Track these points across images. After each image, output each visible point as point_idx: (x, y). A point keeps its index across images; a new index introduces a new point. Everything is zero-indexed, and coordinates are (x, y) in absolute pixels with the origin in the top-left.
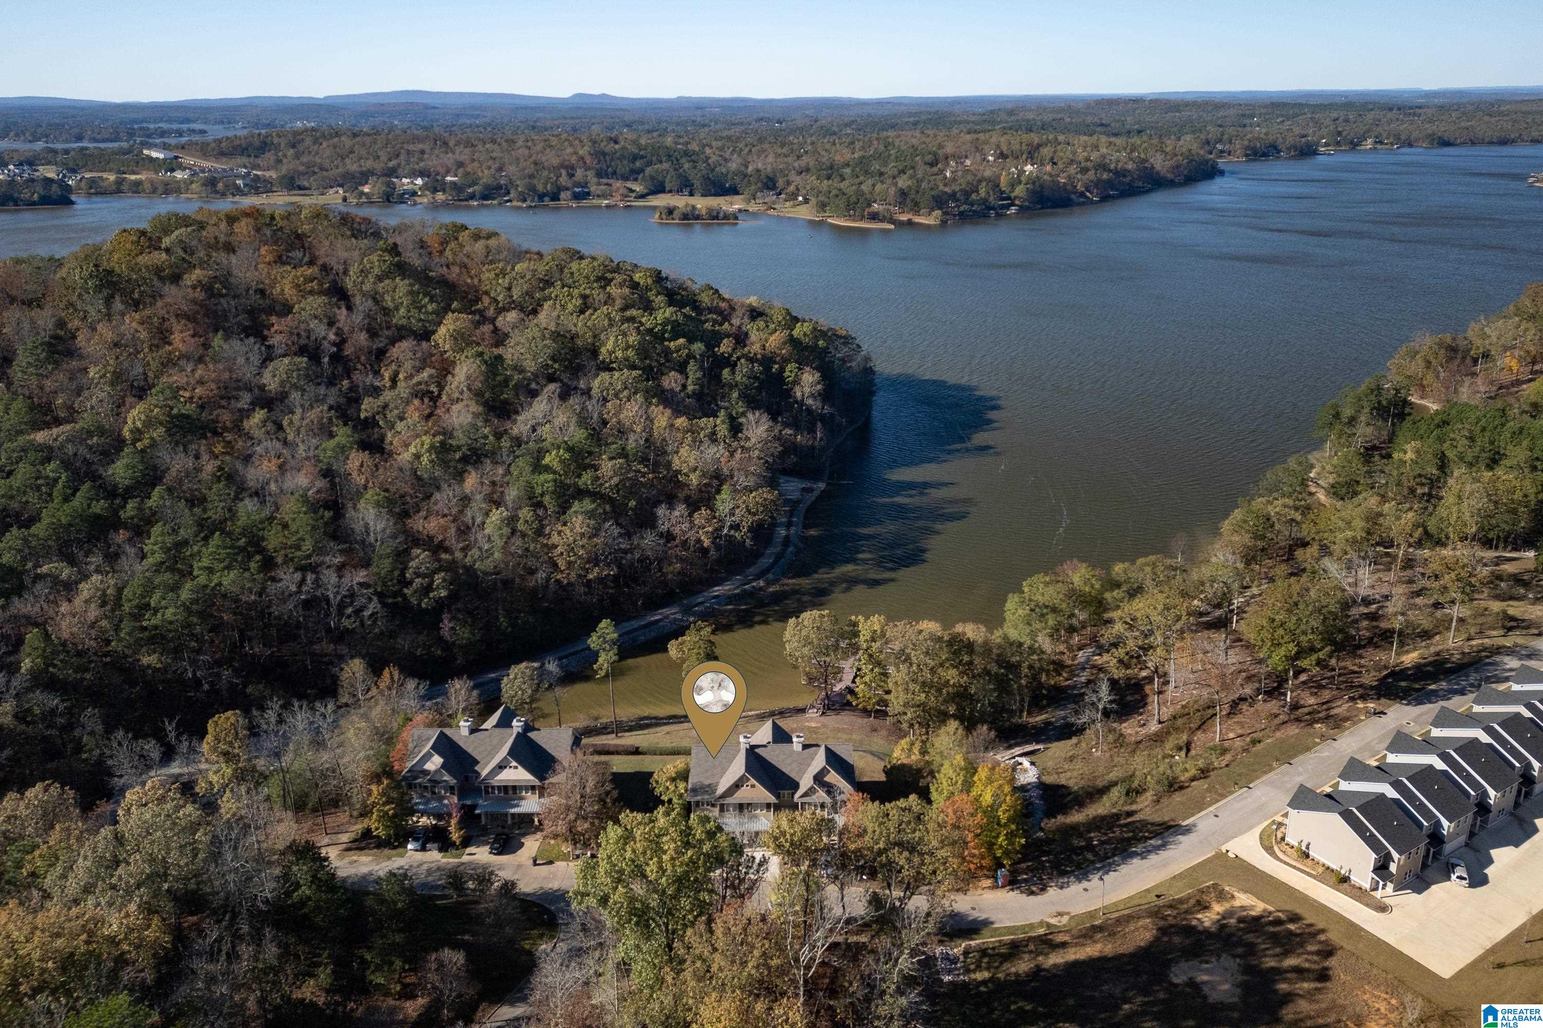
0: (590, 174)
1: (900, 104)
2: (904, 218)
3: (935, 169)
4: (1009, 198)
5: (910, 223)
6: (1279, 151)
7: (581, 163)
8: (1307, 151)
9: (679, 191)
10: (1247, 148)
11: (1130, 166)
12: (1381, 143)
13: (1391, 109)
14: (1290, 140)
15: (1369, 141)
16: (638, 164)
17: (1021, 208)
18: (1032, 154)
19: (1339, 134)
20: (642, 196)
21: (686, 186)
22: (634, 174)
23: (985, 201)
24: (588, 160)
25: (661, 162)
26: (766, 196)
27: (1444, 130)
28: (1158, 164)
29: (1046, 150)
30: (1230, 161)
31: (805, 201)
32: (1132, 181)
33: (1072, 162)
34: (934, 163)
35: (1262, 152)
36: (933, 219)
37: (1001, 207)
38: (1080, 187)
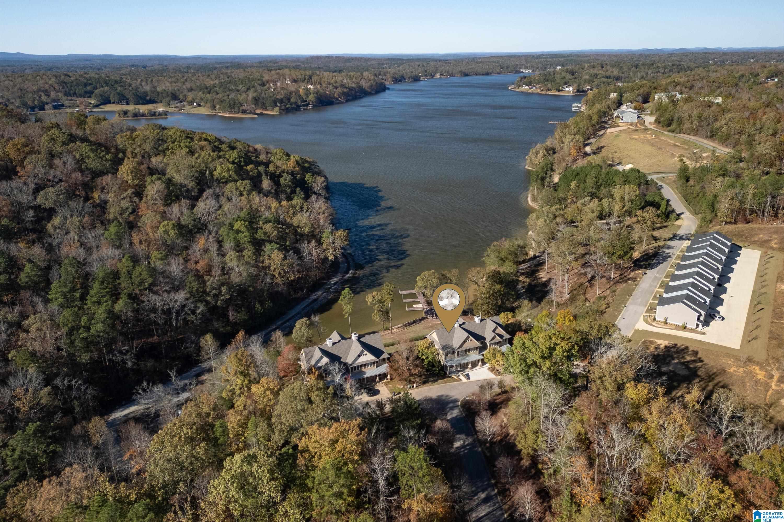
0: (61, 95)
1: (206, 59)
2: (258, 111)
3: (266, 87)
4: (306, 101)
5: (261, 114)
6: (405, 79)
7: (52, 88)
8: (416, 79)
9: (120, 102)
10: (393, 77)
11: (354, 85)
12: (442, 75)
14: (409, 75)
15: (438, 74)
16: (89, 88)
17: (314, 106)
18: (309, 79)
19: (426, 71)
20: (97, 106)
21: (123, 99)
22: (89, 94)
23: (296, 103)
24: (56, 87)
25: (102, 87)
26: (175, 103)
27: (463, 69)
28: (364, 85)
29: (315, 78)
30: (388, 84)
31: (199, 105)
32: (356, 92)
33: (330, 84)
34: (263, 85)
35: (398, 80)
36: (275, 112)
37: (304, 105)
38: (336, 95)
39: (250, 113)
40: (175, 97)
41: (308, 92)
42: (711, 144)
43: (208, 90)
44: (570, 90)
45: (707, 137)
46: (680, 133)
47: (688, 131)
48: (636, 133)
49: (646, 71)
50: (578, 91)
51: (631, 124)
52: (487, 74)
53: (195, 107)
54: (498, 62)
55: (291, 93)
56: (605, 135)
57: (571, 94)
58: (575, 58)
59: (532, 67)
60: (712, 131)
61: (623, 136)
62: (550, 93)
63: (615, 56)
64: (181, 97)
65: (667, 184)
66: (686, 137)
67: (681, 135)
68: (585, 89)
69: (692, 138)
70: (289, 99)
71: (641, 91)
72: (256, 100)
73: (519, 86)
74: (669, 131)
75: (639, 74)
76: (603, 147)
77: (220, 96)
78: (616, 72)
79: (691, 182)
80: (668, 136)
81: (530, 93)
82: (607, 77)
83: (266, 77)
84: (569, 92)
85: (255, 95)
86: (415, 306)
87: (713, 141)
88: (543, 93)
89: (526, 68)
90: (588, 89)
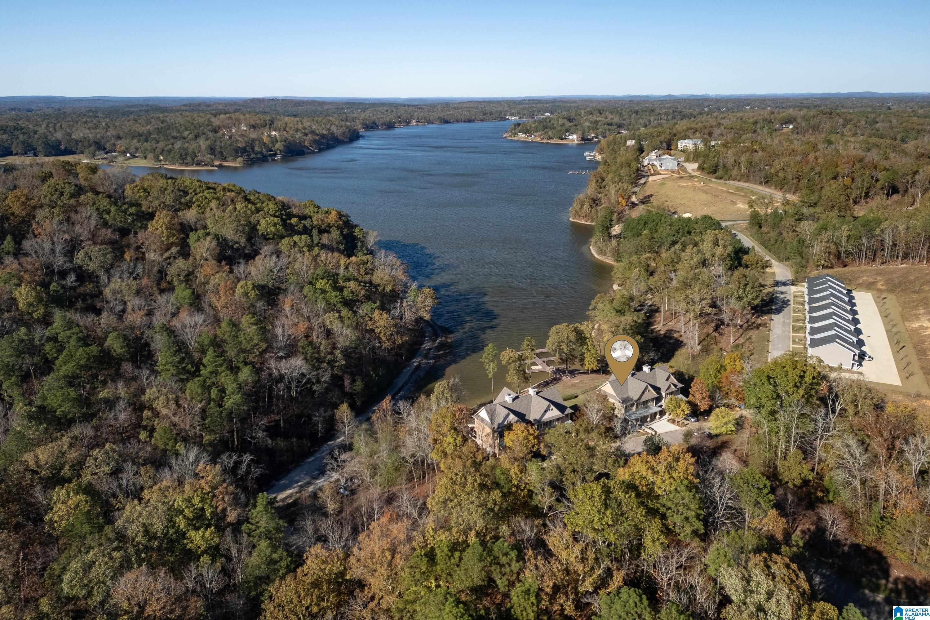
2: (217, 163)
3: (219, 134)
4: (272, 150)
5: (221, 166)
6: (378, 126)
8: (390, 126)
10: (363, 124)
11: (325, 132)
12: (419, 122)
13: (405, 106)
14: (381, 121)
15: (414, 121)
17: (283, 157)
18: (271, 125)
19: (399, 117)
23: (261, 153)
26: (101, 154)
27: (441, 115)
28: (335, 131)
29: (278, 124)
30: (362, 131)
31: (133, 156)
32: (328, 140)
33: (297, 130)
34: (215, 131)
35: (371, 126)
36: (238, 163)
37: (270, 155)
38: (306, 143)
39: (205, 165)
40: (99, 146)
41: (274, 140)
42: (768, 190)
43: (145, 137)
44: (574, 138)
45: (760, 183)
46: (729, 180)
47: (738, 178)
48: (681, 180)
49: (648, 117)
50: (583, 139)
51: (673, 172)
52: (470, 121)
53: (129, 158)
54: (477, 108)
55: (253, 140)
56: (648, 184)
57: (576, 142)
58: (560, 104)
59: (518, 113)
60: (766, 177)
61: (669, 184)
62: (552, 141)
63: (605, 102)
64: (108, 146)
65: (739, 231)
66: (737, 183)
67: (731, 182)
68: (590, 137)
69: (746, 185)
70: (253, 148)
71: (662, 138)
72: (212, 149)
73: (515, 134)
74: (716, 178)
75: (641, 121)
76: (651, 196)
77: (161, 145)
78: (616, 120)
79: (764, 229)
80: (717, 183)
81: (529, 142)
82: (609, 124)
83: (216, 122)
84: (573, 140)
85: (208, 142)
86: (533, 368)
87: (769, 187)
88: (545, 141)
89: (512, 115)
90: (593, 137)
